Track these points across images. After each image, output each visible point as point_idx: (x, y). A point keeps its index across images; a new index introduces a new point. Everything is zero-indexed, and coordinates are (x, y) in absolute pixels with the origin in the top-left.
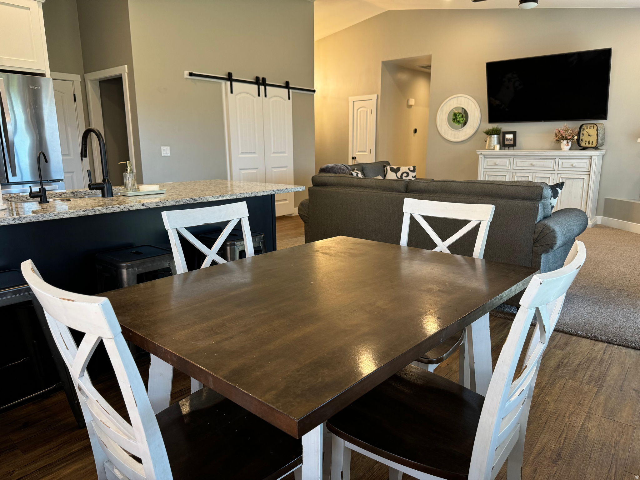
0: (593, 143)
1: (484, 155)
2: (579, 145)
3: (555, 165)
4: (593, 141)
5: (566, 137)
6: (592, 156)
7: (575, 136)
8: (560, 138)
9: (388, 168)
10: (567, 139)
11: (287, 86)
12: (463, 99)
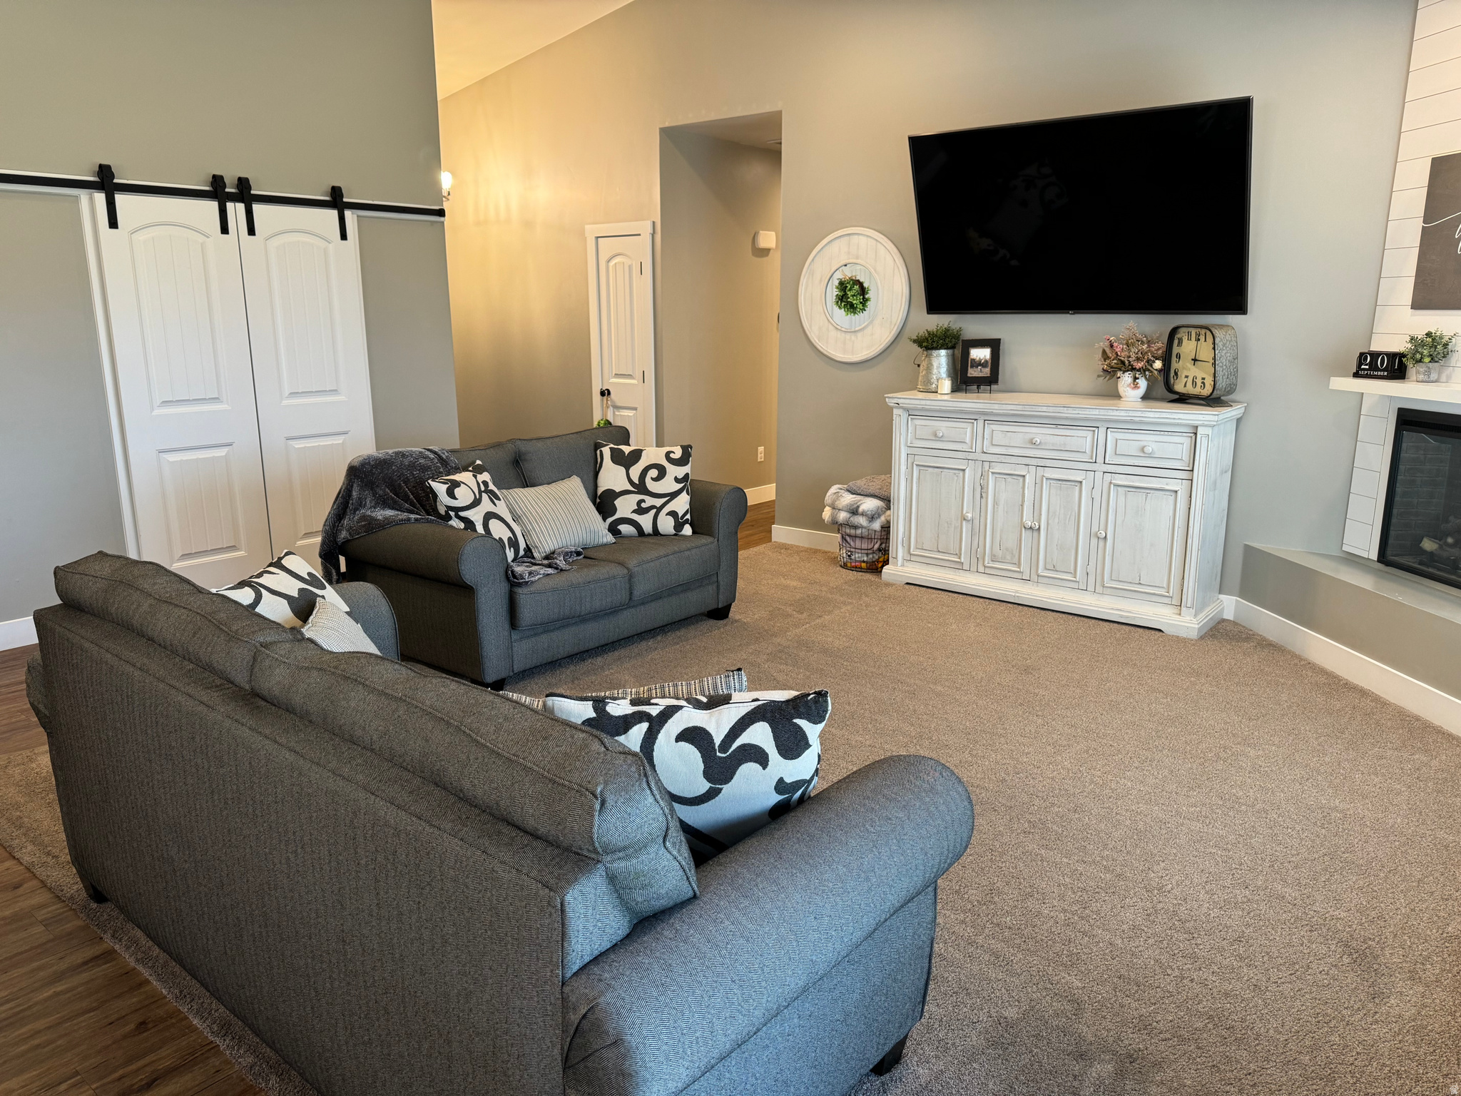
0: (1203, 383)
1: (907, 410)
2: (1169, 388)
3: (1095, 445)
4: (1203, 379)
5: (1130, 362)
6: (1197, 427)
7: (1154, 362)
8: (1115, 366)
9: (606, 451)
10: (1133, 369)
11: (336, 200)
12: (863, 240)
